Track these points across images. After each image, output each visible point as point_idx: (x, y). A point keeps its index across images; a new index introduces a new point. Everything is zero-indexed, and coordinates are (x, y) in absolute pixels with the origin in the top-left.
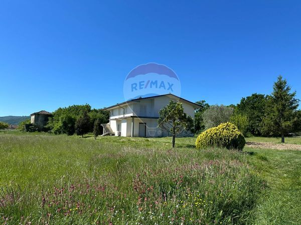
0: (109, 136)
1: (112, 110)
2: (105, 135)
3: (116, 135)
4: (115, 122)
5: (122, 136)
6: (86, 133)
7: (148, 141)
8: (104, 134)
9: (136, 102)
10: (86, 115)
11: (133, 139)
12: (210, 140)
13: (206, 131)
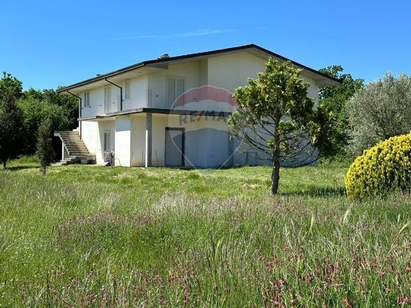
0: (81, 166)
1: (87, 93)
2: (68, 163)
3: (101, 161)
4: (95, 125)
5: (117, 163)
6: (14, 156)
7: (196, 177)
8: (64, 161)
9: (155, 69)
10: (11, 107)
11: (151, 173)
12: (392, 173)
13: (376, 148)
